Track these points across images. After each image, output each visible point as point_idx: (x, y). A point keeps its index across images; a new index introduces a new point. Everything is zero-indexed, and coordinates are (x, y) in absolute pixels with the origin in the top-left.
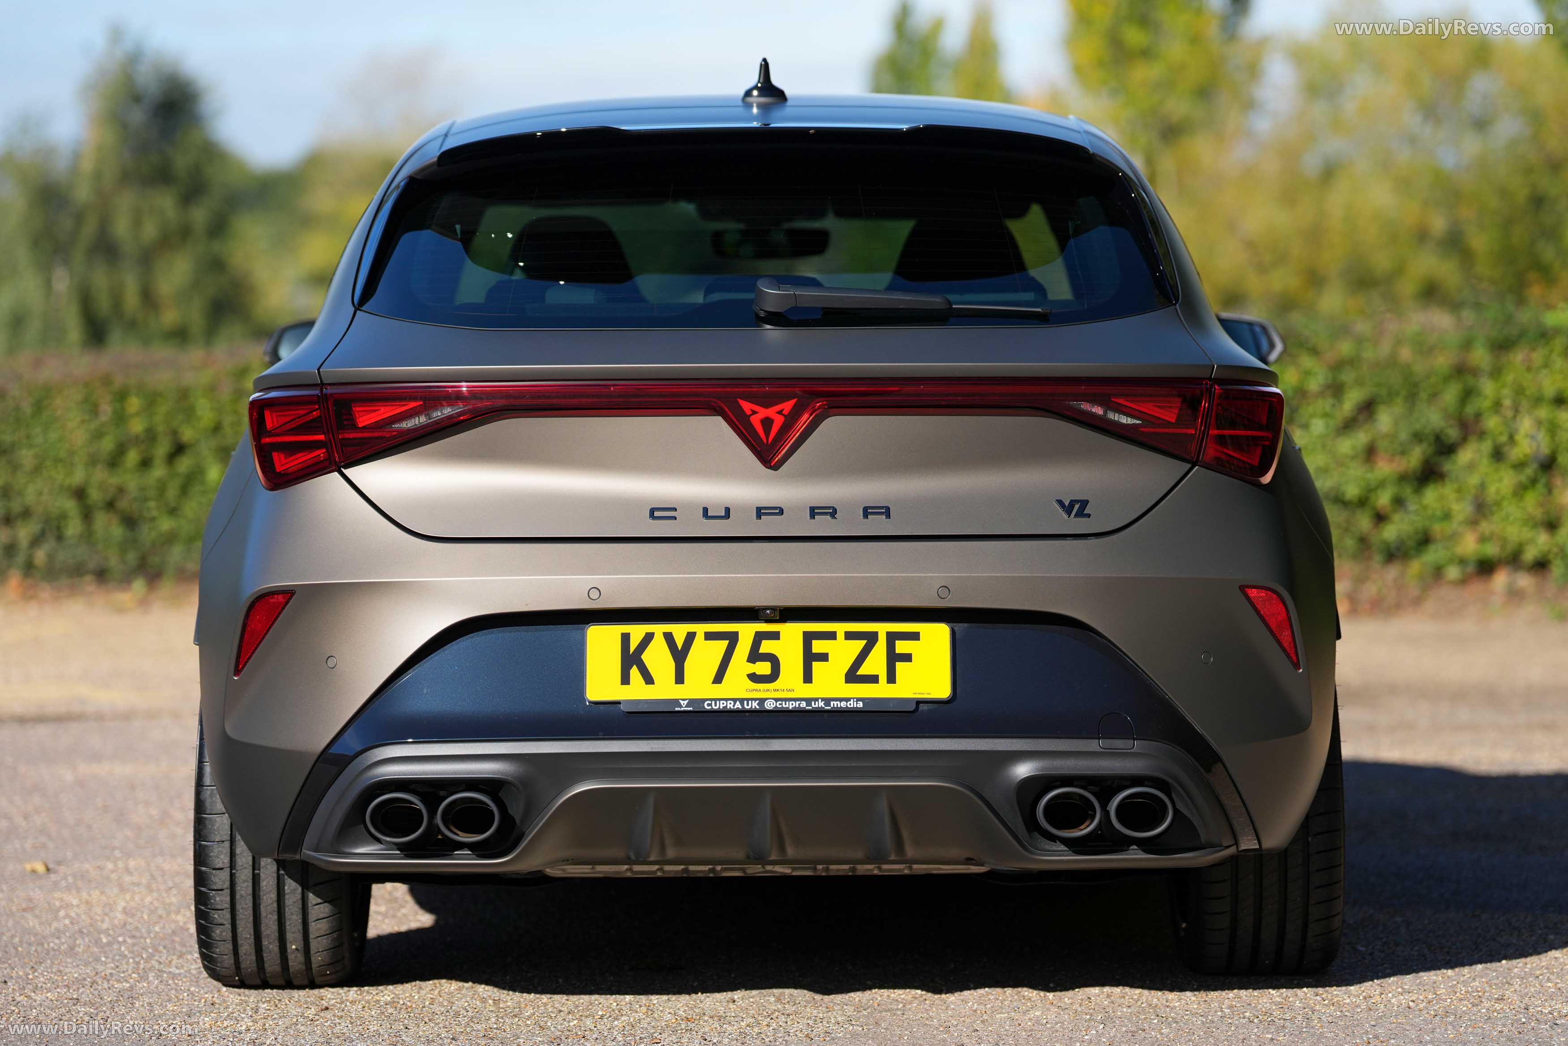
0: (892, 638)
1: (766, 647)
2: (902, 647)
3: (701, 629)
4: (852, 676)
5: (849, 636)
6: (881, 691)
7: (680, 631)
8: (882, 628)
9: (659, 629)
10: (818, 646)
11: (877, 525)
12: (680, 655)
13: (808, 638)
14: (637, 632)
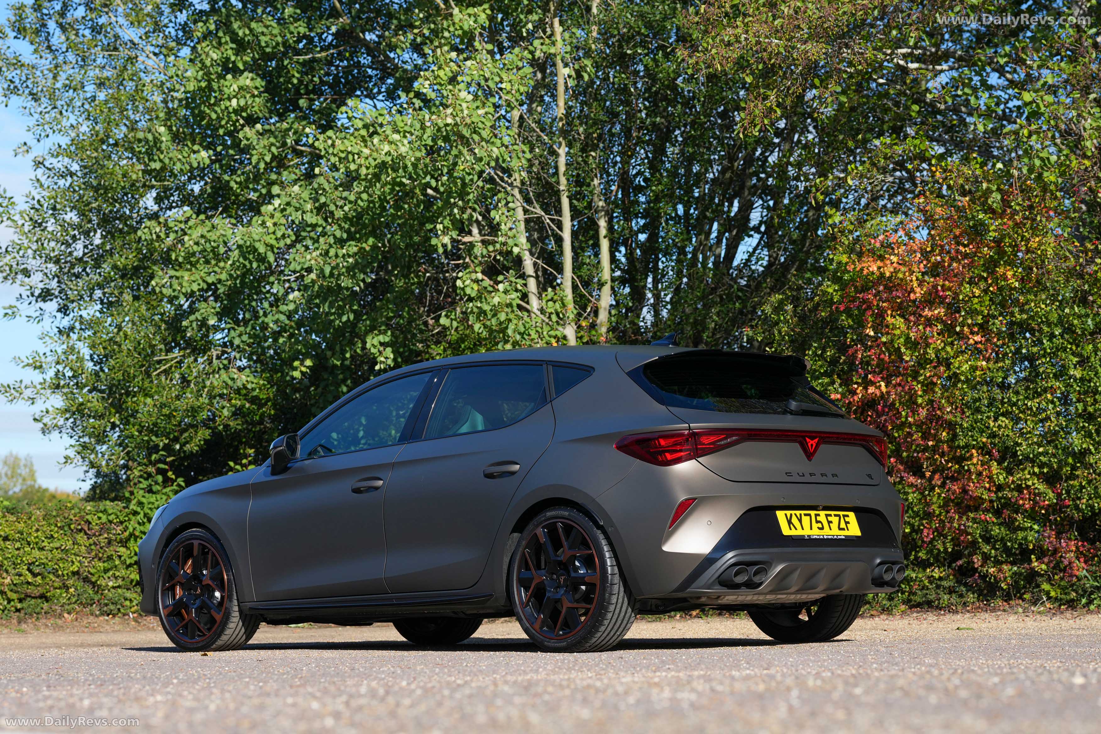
0: (844, 516)
1: (818, 518)
2: (847, 519)
3: (803, 512)
4: (840, 529)
5: (835, 515)
6: (846, 533)
7: (798, 513)
8: (841, 513)
9: (793, 512)
10: (830, 519)
11: (835, 480)
12: (800, 521)
13: (827, 516)
14: (789, 513)
